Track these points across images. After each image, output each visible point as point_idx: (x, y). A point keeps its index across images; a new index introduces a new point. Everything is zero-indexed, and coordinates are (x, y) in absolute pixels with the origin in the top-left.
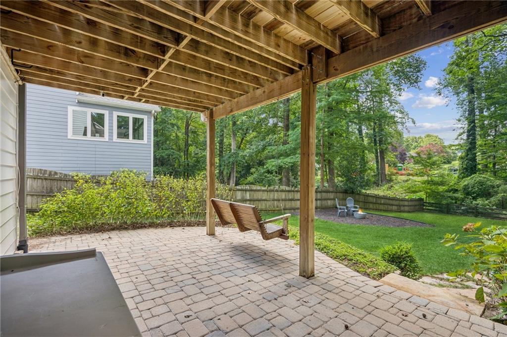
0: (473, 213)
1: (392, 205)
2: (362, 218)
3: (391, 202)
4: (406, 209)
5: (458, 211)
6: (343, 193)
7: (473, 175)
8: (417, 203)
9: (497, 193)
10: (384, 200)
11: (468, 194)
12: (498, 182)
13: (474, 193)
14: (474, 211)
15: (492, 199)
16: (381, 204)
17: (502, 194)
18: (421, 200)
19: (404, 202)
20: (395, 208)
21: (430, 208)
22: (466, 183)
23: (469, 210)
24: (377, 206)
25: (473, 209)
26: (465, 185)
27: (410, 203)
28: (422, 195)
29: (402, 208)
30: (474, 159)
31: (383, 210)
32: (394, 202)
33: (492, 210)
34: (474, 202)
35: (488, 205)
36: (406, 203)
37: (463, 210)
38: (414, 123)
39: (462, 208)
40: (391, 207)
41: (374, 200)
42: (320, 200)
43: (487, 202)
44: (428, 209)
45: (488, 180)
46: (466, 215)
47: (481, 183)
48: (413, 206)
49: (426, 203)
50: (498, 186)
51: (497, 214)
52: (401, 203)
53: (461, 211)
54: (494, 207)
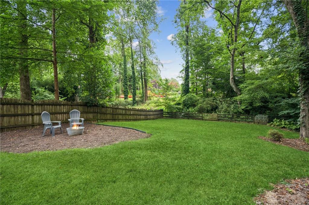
0: (187, 116)
1: (141, 115)
2: (73, 135)
3: (139, 113)
4: (152, 117)
5: (180, 116)
6: (84, 106)
7: (187, 94)
8: (159, 113)
9: (198, 104)
10: (133, 111)
11: (185, 105)
12: (198, 98)
13: (188, 104)
14: (187, 115)
15: (196, 108)
16: (130, 115)
17: (200, 105)
18: (162, 110)
19: (150, 112)
20: (142, 117)
21: (167, 115)
22: (184, 99)
23: (185, 115)
24: (127, 117)
25: (187, 114)
26: (184, 100)
27: (154, 113)
28: (163, 107)
29: (149, 117)
30: (188, 85)
31: (133, 120)
32: (142, 113)
33: (196, 114)
34: (188, 110)
35: (194, 112)
36: (151, 113)
37: (182, 115)
38: (163, 66)
39: (182, 114)
40: (140, 117)
41: (124, 112)
42: (28, 115)
43: (193, 110)
44: (166, 116)
45: (194, 97)
46: (184, 119)
47: (191, 99)
48: (156, 115)
49: (165, 112)
50: (198, 100)
51: (198, 116)
52: (148, 113)
53: (181, 116)
54: (197, 113)
